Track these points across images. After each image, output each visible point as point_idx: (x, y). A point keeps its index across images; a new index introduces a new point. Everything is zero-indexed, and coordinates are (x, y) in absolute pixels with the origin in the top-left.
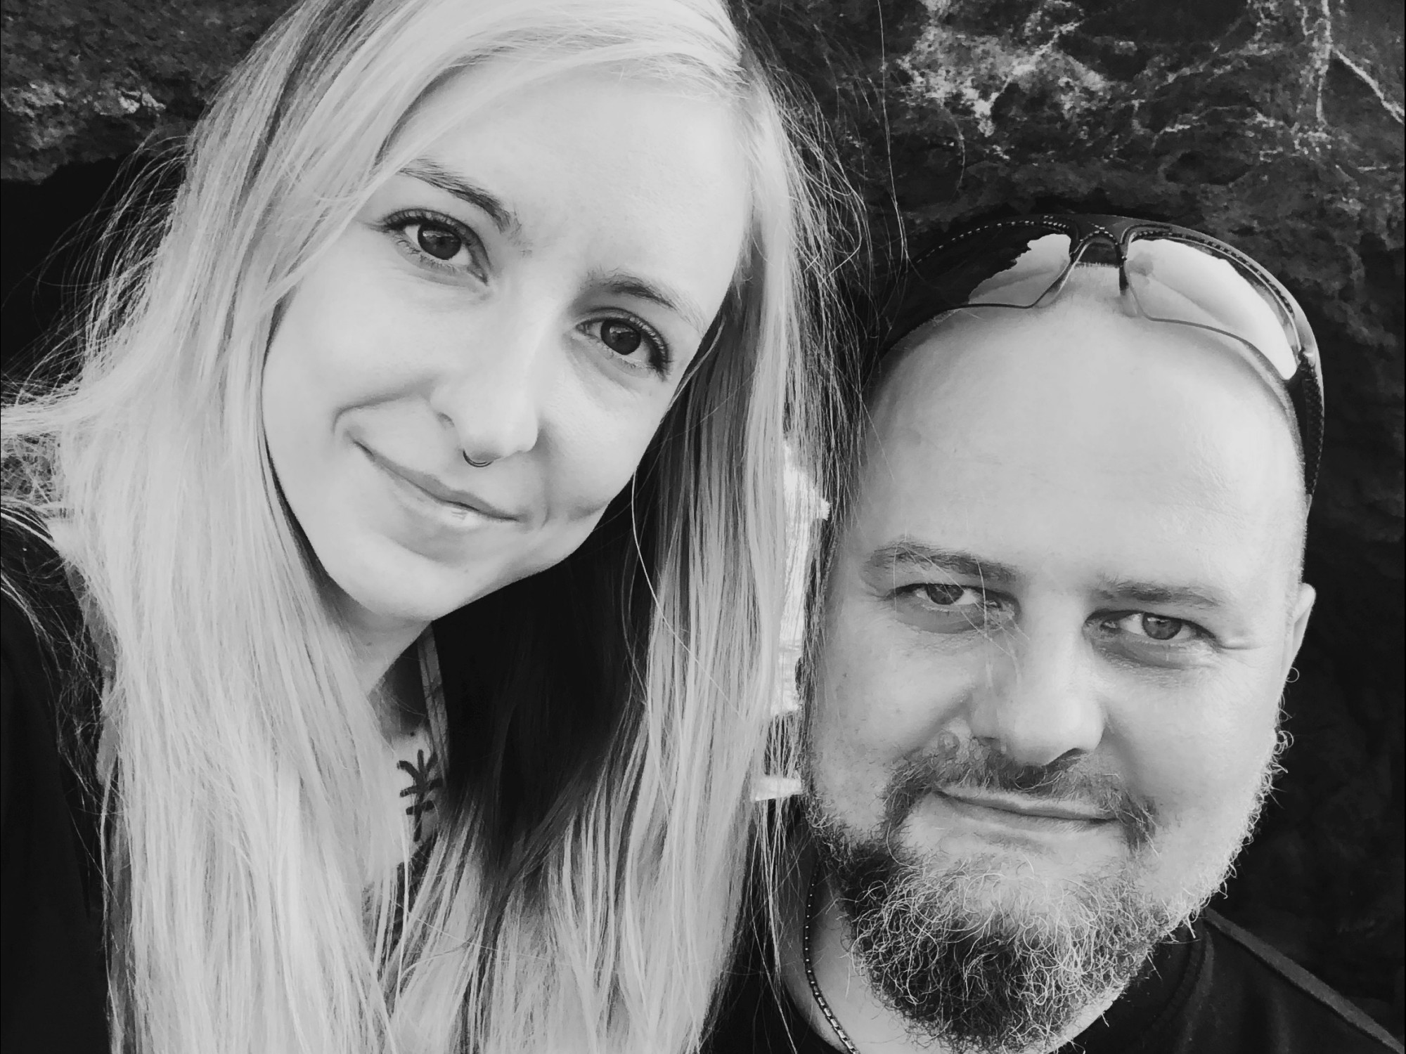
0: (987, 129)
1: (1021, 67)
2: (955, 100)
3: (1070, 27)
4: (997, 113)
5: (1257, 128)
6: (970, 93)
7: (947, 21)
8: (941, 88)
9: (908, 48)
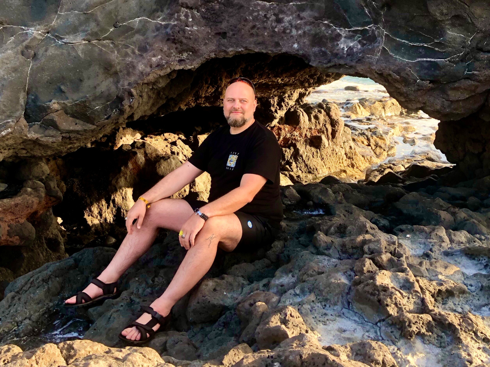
0: (345, 52)
1: (352, 44)
2: (343, 49)
3: (360, 39)
4: (347, 51)
5: (367, 57)
6: (345, 47)
7: (345, 37)
8: (342, 46)
9: (339, 41)
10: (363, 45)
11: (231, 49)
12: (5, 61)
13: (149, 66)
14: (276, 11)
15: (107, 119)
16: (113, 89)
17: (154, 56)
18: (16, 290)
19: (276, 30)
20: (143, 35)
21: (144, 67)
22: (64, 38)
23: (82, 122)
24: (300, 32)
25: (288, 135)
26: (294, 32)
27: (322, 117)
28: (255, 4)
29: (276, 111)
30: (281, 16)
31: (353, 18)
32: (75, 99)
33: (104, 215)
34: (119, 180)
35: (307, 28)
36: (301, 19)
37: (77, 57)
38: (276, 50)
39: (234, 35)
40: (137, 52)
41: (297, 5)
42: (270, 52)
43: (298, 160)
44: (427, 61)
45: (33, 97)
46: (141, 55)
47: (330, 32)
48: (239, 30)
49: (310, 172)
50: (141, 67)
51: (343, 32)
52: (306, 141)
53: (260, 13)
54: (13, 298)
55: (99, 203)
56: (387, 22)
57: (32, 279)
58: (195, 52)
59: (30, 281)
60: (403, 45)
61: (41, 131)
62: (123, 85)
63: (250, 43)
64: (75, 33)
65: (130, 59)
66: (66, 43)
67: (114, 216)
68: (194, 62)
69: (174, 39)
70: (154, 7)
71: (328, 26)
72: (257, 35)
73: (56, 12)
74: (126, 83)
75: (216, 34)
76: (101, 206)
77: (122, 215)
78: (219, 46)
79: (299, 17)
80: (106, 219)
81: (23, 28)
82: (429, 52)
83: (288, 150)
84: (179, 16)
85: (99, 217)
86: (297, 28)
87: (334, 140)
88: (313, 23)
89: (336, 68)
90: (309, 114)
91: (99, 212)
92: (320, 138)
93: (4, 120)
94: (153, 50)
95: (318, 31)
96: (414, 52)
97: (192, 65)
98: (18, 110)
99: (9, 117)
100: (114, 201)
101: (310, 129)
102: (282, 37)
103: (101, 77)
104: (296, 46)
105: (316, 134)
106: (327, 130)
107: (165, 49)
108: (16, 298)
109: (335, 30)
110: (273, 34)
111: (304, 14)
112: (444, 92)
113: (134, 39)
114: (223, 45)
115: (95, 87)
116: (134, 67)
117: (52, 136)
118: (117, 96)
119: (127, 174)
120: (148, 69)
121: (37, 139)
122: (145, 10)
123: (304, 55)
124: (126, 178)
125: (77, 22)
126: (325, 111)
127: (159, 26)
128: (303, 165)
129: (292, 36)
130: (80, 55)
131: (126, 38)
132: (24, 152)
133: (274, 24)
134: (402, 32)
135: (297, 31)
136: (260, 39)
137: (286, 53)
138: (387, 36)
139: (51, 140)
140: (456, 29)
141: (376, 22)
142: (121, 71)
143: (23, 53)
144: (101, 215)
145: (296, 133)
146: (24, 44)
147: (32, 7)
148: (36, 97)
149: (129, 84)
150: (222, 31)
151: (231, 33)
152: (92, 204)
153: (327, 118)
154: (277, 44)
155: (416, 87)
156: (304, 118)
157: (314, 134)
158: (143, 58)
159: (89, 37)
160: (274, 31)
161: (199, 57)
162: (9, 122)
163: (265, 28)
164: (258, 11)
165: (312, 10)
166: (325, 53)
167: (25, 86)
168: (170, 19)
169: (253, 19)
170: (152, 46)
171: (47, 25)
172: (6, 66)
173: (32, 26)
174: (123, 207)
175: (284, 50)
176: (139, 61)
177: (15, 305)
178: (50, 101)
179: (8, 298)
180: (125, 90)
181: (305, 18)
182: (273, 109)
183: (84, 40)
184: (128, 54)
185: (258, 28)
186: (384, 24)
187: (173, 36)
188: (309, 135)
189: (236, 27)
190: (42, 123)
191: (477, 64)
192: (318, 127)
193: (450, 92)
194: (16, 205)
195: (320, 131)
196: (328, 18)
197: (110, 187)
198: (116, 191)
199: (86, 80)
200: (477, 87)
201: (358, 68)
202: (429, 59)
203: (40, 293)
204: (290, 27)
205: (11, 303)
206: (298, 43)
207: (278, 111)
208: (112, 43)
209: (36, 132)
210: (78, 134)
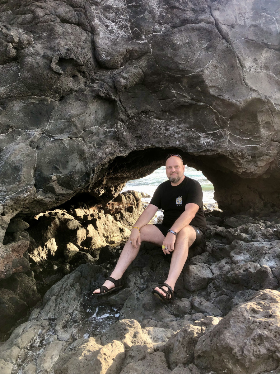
1: (208, 141)
2: (203, 143)
3: (212, 137)
4: (206, 144)
5: (222, 145)
6: (205, 142)
7: (203, 137)
8: (202, 142)
9: (200, 139)
10: (215, 140)
11: (145, 145)
12: (20, 149)
13: (104, 154)
14: (165, 125)
15: (79, 186)
16: (84, 168)
17: (107, 148)
18: (56, 294)
19: (166, 135)
20: (98, 136)
21: (102, 155)
22: (55, 136)
23: (65, 189)
24: (179, 135)
25: (117, 207)
26: (176, 135)
27: (131, 197)
28: (154, 121)
29: (114, 194)
30: (168, 127)
31: (208, 127)
32: (66, 173)
33: (41, 255)
34: (48, 234)
35: (183, 133)
36: (179, 129)
37: (64, 148)
38: (167, 146)
39: (145, 137)
40: (96, 146)
41: (177, 121)
42: (163, 147)
43: (123, 219)
44: (250, 146)
45: (39, 173)
46: (99, 148)
47: (195, 135)
48: (148, 135)
49: (129, 225)
50: (100, 154)
51: (202, 135)
52: (125, 209)
53: (157, 125)
54: (56, 299)
55: (37, 248)
56: (230, 126)
57: (64, 286)
58: (126, 146)
59: (63, 287)
60: (238, 139)
61: (44, 194)
62: (89, 166)
63: (154, 142)
64: (61, 133)
65: (92, 150)
66: (56, 139)
67: (47, 255)
68: (127, 152)
69: (119, 138)
70: (103, 120)
71: (194, 132)
72: (157, 138)
73: (48, 121)
74: (91, 164)
75: (136, 137)
76: (39, 250)
77: (51, 254)
78: (138, 143)
79: (178, 127)
80: (42, 258)
81: (26, 130)
82: (250, 142)
83: (118, 215)
84: (117, 126)
85: (38, 256)
86: (178, 133)
87: (138, 208)
88: (186, 130)
89: (204, 152)
90: (125, 196)
91: (38, 254)
92: (132, 208)
93: (25, 187)
94: (107, 144)
95: (189, 135)
96: (242, 142)
97: (125, 154)
98: (32, 180)
99: (28, 185)
100: (46, 246)
101: (127, 203)
102: (170, 138)
103: (78, 161)
104: (177, 143)
105: (130, 206)
106: (134, 203)
107: (113, 144)
108: (59, 299)
109: (198, 134)
110: (165, 137)
111: (180, 126)
112: (255, 162)
113: (94, 138)
114: (141, 143)
115: (75, 166)
116: (95, 155)
117: (50, 198)
118: (86, 172)
119: (51, 230)
120: (104, 156)
121: (42, 199)
122: (98, 122)
123: (183, 148)
124: (51, 233)
125: (63, 127)
126: (132, 194)
127: (105, 132)
128: (126, 222)
129: (175, 138)
130: (67, 146)
131: (89, 137)
132: (27, 210)
133: (165, 132)
134: (237, 132)
135: (178, 135)
136: (159, 140)
137: (173, 147)
138: (230, 134)
139: (49, 200)
140: (265, 130)
141: (222, 128)
142: (88, 157)
143: (30, 145)
144: (39, 255)
145: (121, 206)
146: (30, 139)
147: (31, 118)
148: (41, 172)
149: (94, 165)
150: (139, 135)
151: (144, 136)
152: (34, 250)
153: (134, 197)
154: (167, 142)
155: (246, 159)
156: (123, 198)
157: (129, 206)
158: (101, 149)
159: (71, 135)
160: (165, 135)
161: (128, 149)
162: (28, 188)
163: (161, 134)
164: (156, 125)
165: (185, 124)
166: (194, 146)
167: (35, 165)
168: (111, 128)
169: (154, 129)
170: (105, 142)
171: (43, 129)
172: (21, 153)
173: (32, 129)
174: (52, 249)
175: (171, 145)
176: (98, 151)
177: (60, 304)
178: (52, 174)
179: (53, 301)
180: (91, 168)
181: (181, 128)
182: (113, 193)
183: (69, 137)
184: (91, 147)
185: (157, 134)
186: (228, 128)
187: (118, 136)
188: (126, 206)
189: (146, 133)
190: (43, 190)
191: (271, 147)
192: (130, 202)
193: (258, 162)
194: (19, 246)
195: (131, 204)
196: (194, 128)
197: (43, 238)
198: (47, 240)
199: (70, 162)
200: (269, 159)
201: (219, 151)
202: (251, 145)
203: (73, 294)
204: (173, 133)
205: (56, 303)
206: (179, 141)
207: (115, 194)
208: (83, 140)
209: (41, 195)
210: (63, 196)
